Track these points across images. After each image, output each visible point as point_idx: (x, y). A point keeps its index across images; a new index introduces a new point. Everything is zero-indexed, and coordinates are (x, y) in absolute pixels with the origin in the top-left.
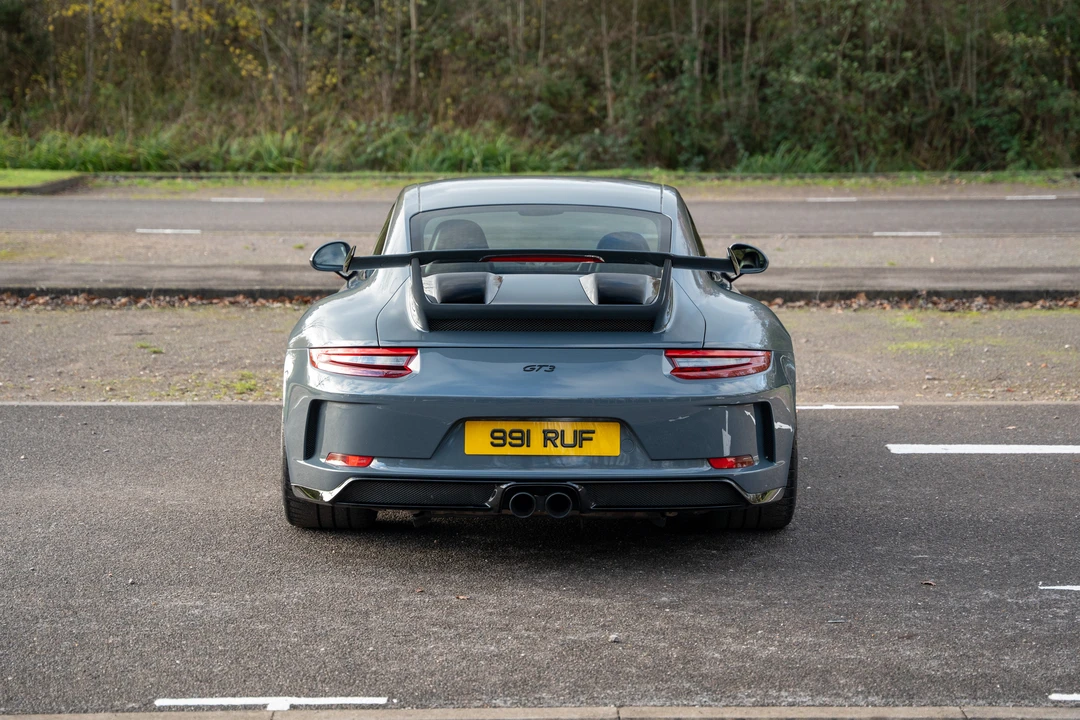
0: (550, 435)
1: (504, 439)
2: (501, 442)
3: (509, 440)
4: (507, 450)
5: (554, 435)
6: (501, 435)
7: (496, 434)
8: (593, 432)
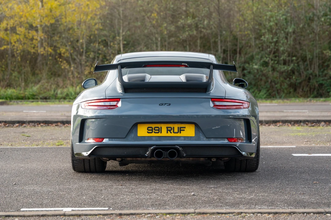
0: (169, 129)
1: (152, 130)
2: (151, 131)
3: (154, 131)
4: (153, 134)
5: (170, 129)
6: (151, 129)
7: (149, 129)
8: (185, 128)
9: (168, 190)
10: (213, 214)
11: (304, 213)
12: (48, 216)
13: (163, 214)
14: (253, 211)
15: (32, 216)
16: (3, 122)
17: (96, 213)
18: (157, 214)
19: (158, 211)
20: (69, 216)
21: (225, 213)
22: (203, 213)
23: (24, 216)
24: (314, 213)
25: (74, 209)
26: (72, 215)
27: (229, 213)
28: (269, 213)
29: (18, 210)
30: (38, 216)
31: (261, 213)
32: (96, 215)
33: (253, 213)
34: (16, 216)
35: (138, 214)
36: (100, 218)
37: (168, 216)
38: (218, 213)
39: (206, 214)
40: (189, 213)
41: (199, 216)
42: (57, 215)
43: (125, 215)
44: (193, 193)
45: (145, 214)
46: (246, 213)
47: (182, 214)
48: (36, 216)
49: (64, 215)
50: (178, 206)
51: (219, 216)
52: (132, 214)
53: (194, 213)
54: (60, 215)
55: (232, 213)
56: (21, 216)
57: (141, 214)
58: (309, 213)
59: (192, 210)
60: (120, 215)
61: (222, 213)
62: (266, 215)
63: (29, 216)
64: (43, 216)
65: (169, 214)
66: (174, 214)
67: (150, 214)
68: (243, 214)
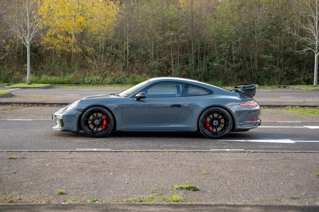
9: (138, 142)
10: (153, 152)
11: (188, 152)
12: (87, 152)
13: (132, 152)
14: (169, 151)
15: (81, 152)
16: (56, 104)
17: (106, 151)
18: (130, 152)
19: (131, 151)
20: (96, 152)
21: (157, 152)
22: (149, 152)
23: (78, 152)
24: (192, 152)
25: (97, 149)
26: (97, 152)
27: (159, 152)
28: (174, 152)
29: (75, 149)
30: (83, 151)
31: (171, 152)
32: (106, 152)
33: (168, 152)
34: (75, 151)
35: (123, 151)
36: (108, 153)
38: (155, 152)
39: (150, 152)
40: (143, 152)
41: (147, 153)
42: (91, 152)
43: (117, 152)
44: (147, 144)
46: (165, 152)
47: (140, 152)
48: (82, 151)
49: (94, 151)
50: (139, 149)
52: (120, 152)
53: (145, 151)
54: (92, 151)
55: (160, 152)
56: (77, 151)
57: (124, 151)
58: (190, 152)
59: (145, 150)
60: (116, 152)
61: (156, 152)
63: (80, 152)
64: (85, 151)
65: (135, 152)
66: (137, 151)
67: (127, 151)
68: (164, 152)
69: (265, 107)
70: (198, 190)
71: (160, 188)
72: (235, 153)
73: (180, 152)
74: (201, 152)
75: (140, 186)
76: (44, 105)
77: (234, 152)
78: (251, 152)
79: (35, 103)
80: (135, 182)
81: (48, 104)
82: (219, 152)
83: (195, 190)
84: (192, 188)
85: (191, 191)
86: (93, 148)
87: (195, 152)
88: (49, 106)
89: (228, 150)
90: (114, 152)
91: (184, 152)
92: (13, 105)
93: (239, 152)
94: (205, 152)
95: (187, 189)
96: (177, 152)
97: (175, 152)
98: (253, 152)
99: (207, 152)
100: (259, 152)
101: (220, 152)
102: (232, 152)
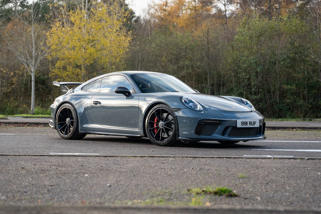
10: (159, 157)
11: (211, 158)
13: (130, 156)
15: (55, 156)
17: (92, 155)
18: (126, 156)
19: (128, 155)
20: (76, 156)
21: (166, 157)
22: (153, 157)
23: (51, 156)
24: (217, 158)
27: (168, 157)
31: (186, 157)
32: (92, 156)
33: (182, 157)
34: (46, 156)
37: (133, 157)
38: (162, 157)
39: (155, 157)
40: (145, 157)
41: (151, 158)
42: (69, 156)
45: (120, 156)
46: (178, 157)
47: (141, 157)
48: (57, 156)
49: (74, 156)
50: (140, 153)
51: (162, 158)
53: (148, 156)
54: (71, 156)
55: (170, 157)
56: (49, 156)
57: (117, 156)
58: (214, 158)
60: (106, 156)
61: (164, 157)
62: (189, 158)
63: (53, 156)
64: (61, 156)
65: (133, 156)
66: (136, 156)
67: (122, 156)
68: (176, 158)
69: (298, 129)
70: (235, 196)
71: (167, 193)
72: (281, 160)
73: (199, 157)
74: (230, 158)
75: (130, 190)
76: (37, 125)
77: (279, 159)
78: (304, 159)
79: (28, 123)
80: (123, 185)
81: (42, 124)
82: (257, 158)
83: (231, 195)
84: (225, 191)
85: (224, 197)
86: (75, 153)
87: (221, 158)
88: (43, 126)
89: (268, 156)
90: (103, 156)
91: (205, 158)
92: (2, 125)
93: (286, 159)
94: (236, 158)
95: (216, 193)
96: (195, 157)
97: (193, 157)
98: (308, 159)
99: (239, 158)
100: (316, 159)
101: (259, 158)
102: (277, 159)
